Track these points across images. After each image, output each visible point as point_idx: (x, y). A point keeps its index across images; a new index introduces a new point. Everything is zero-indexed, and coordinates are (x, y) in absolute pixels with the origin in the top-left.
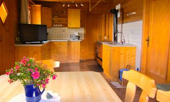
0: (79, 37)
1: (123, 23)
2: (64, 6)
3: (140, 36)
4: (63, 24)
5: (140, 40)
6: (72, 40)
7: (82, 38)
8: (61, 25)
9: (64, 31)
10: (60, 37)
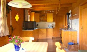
0: (52, 26)
1: (72, 19)
2: (44, 12)
3: (78, 26)
4: (45, 20)
5: (78, 28)
6: (49, 28)
7: (54, 27)
8: (44, 21)
9: (45, 24)
10: (44, 26)
